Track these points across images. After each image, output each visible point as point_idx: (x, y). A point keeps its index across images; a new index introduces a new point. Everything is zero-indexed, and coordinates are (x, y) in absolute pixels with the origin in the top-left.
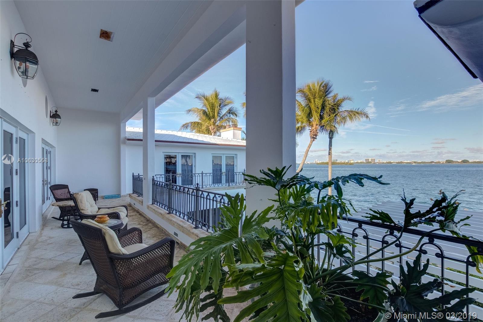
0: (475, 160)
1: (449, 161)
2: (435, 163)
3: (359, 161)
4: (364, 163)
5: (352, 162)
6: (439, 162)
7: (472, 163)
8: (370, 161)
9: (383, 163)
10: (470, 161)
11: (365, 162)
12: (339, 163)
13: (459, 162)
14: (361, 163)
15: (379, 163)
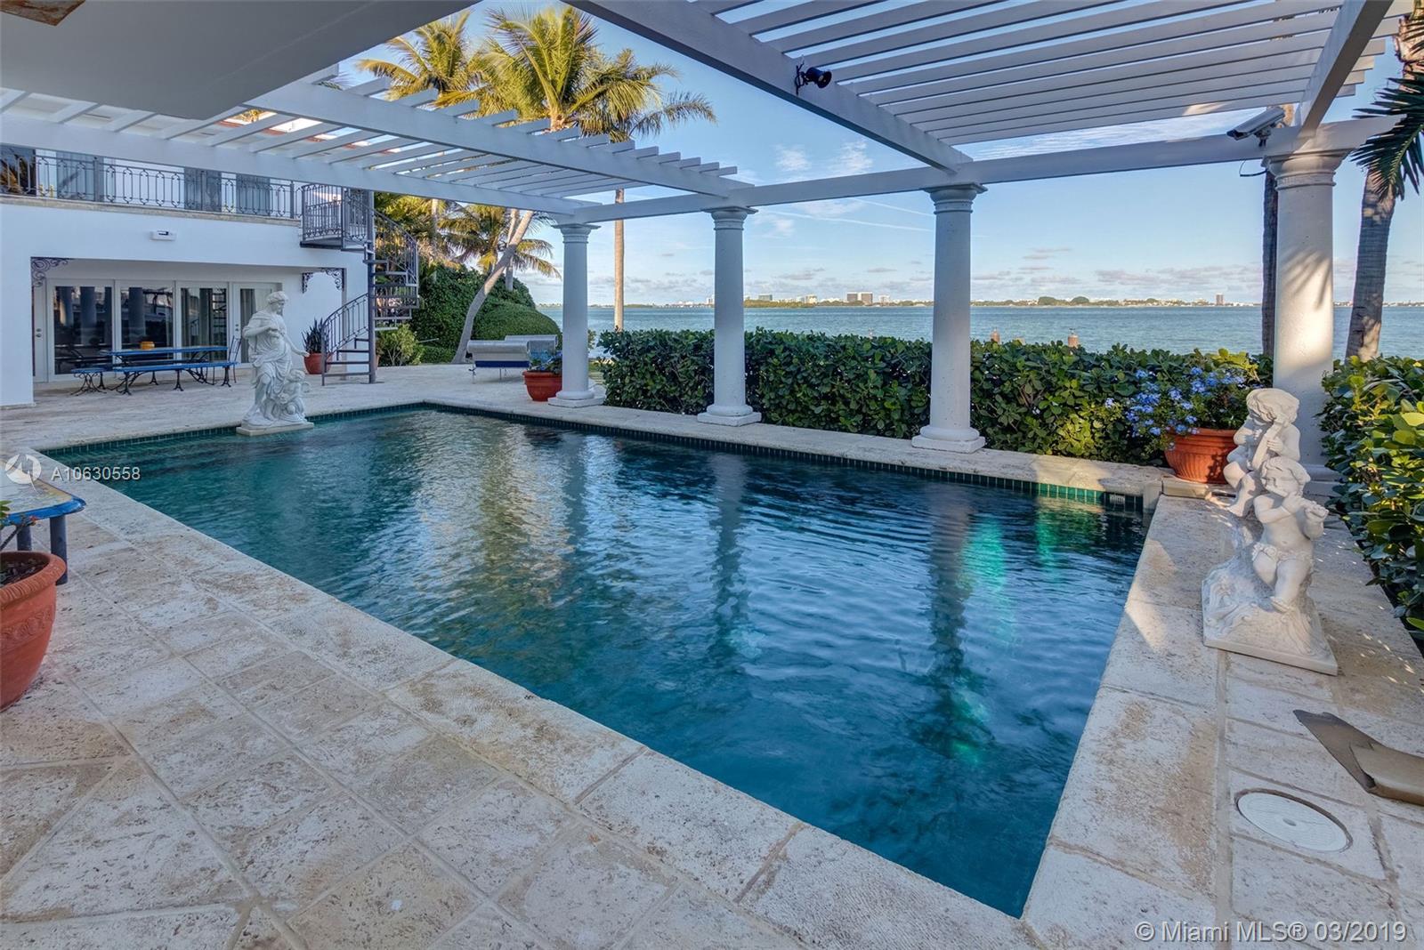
0: (1102, 299)
1: (1045, 301)
2: (1016, 304)
3: (831, 300)
4: (843, 304)
5: (812, 301)
6: (1024, 303)
7: (1093, 304)
8: (860, 299)
9: (893, 304)
10: (1092, 300)
11: (845, 300)
12: (775, 304)
13: (1067, 303)
14: (836, 303)
15: (882, 304)
